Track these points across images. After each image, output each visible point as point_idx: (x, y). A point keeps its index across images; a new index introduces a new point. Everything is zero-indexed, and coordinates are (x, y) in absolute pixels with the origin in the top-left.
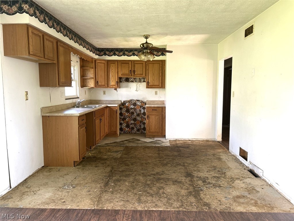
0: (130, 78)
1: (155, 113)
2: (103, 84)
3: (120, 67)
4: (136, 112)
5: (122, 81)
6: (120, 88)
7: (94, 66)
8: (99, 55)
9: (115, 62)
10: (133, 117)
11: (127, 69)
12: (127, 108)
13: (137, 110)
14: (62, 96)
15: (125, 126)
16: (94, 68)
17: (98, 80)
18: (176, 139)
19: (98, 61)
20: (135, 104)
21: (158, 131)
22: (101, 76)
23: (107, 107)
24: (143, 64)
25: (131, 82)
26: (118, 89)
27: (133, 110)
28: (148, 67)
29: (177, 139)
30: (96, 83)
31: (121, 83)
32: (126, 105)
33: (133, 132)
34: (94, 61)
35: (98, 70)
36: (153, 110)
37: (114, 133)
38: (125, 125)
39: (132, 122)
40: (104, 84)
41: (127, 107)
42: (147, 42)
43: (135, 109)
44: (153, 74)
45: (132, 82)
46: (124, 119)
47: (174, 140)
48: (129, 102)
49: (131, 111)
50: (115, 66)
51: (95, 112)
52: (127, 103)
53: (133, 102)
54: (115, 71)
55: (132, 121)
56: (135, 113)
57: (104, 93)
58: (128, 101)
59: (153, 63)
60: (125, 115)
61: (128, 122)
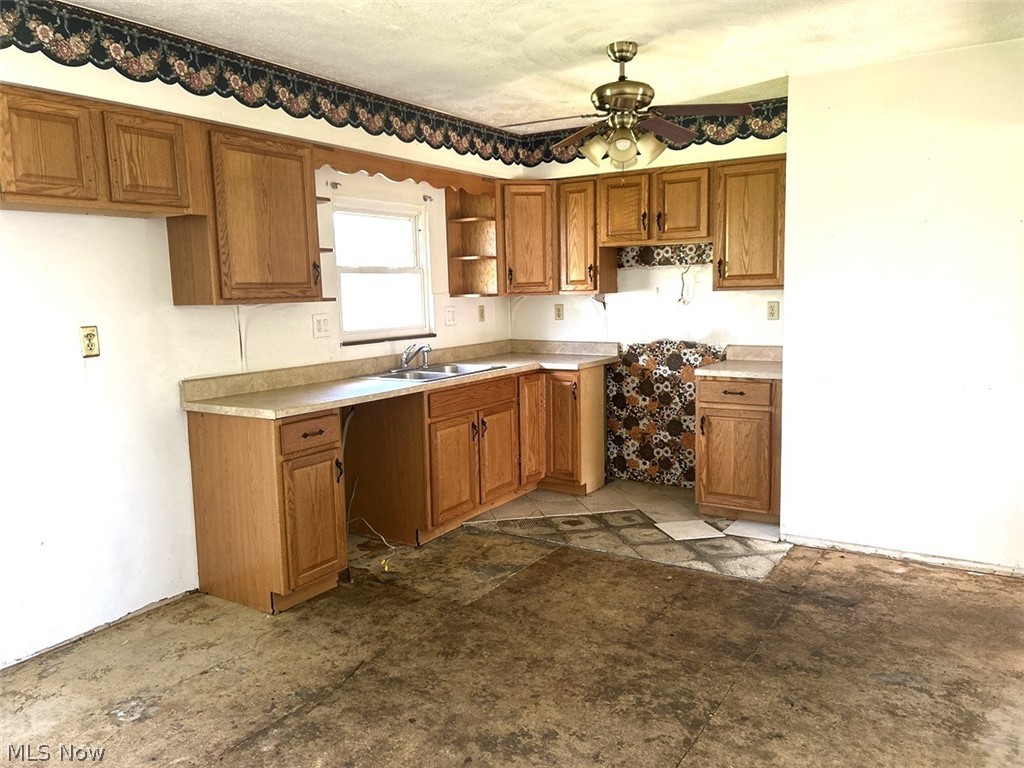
0: (657, 247)
1: (739, 407)
2: (537, 277)
3: (604, 205)
4: (680, 396)
5: (624, 260)
6: (615, 290)
7: (499, 210)
8: (525, 164)
9: (585, 184)
10: (668, 416)
11: (632, 209)
12: (643, 374)
13: (686, 386)
14: (317, 334)
15: (634, 452)
16: (499, 217)
17: (514, 263)
18: (830, 544)
19: (514, 189)
20: (675, 361)
21: (752, 494)
22: (527, 248)
23: (542, 371)
24: (698, 180)
25: (660, 263)
26: (609, 297)
27: (667, 387)
28: (720, 192)
29: (839, 546)
30: (508, 275)
31: (621, 272)
32: (641, 363)
33: (669, 480)
34: (498, 192)
35: (513, 224)
36: (725, 392)
37: (564, 477)
38: (633, 445)
39: (665, 436)
40: (542, 280)
41: (644, 370)
42: (622, 78)
43: (676, 383)
44: (746, 225)
45: (666, 262)
46: (631, 422)
47: (821, 546)
48: (652, 351)
49: (658, 388)
50: (586, 200)
51: (429, 395)
52: (644, 357)
53: (668, 350)
54: (586, 223)
55: (663, 433)
56: (677, 399)
57: (559, 314)
58: (649, 346)
59: (746, 175)
60: (633, 407)
61: (646, 434)
